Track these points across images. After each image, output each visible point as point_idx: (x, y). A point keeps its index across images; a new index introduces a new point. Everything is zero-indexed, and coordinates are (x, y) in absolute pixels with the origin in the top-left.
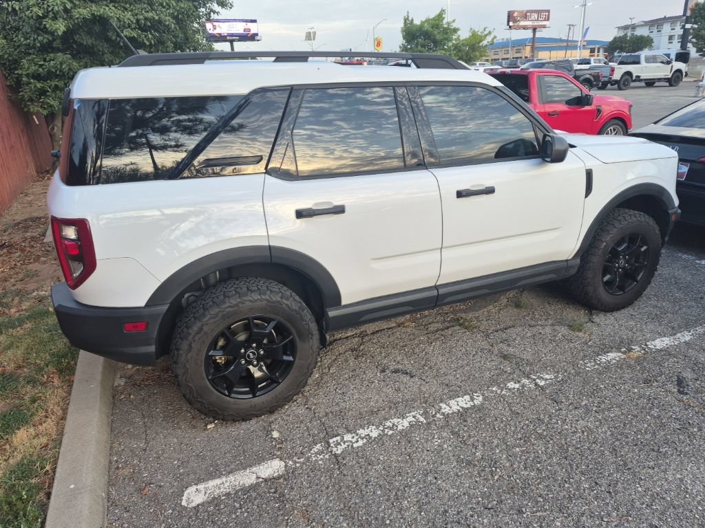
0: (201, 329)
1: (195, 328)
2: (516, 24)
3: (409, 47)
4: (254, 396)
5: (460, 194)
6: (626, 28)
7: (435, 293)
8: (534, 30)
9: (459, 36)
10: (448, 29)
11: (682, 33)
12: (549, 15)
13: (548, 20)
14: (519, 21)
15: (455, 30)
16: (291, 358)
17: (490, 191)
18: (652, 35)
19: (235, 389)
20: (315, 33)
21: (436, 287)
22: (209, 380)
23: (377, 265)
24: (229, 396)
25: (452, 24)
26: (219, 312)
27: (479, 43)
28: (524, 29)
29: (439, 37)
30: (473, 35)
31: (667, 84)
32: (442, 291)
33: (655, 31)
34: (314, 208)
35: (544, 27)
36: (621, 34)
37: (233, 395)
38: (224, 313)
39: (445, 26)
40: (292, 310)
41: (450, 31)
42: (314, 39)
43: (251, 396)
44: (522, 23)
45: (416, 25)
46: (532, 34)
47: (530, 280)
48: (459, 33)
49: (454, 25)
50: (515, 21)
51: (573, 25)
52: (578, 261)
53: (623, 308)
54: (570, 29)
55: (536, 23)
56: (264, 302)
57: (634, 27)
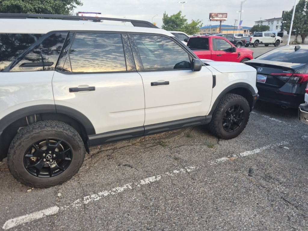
0: (20, 144)
1: (17, 143)
2: (213, 19)
3: (166, 26)
4: (51, 177)
5: (152, 84)
6: (259, 22)
7: (143, 129)
8: (221, 21)
9: (187, 23)
10: (183, 19)
11: (281, 25)
12: (227, 16)
13: (226, 17)
14: (214, 17)
15: (186, 20)
16: (70, 159)
17: (167, 83)
18: (269, 25)
19: (41, 173)
21: (144, 127)
22: (26, 168)
23: (112, 116)
24: (37, 176)
25: (184, 17)
26: (30, 136)
27: (196, 26)
28: (216, 21)
29: (178, 23)
30: (193, 22)
31: (274, 45)
32: (146, 128)
33: (271, 24)
34: (79, 87)
35: (225, 20)
36: (257, 24)
37: (39, 176)
38: (32, 136)
39: (181, 18)
40: (69, 136)
41: (183, 21)
43: (49, 176)
44: (216, 19)
45: (169, 17)
46: (220, 23)
47: (189, 124)
48: (187, 21)
49: (185, 18)
50: (213, 17)
51: (237, 20)
52: (211, 116)
53: (233, 138)
54: (235, 21)
55: (222, 19)
56: (54, 132)
57: (262, 22)
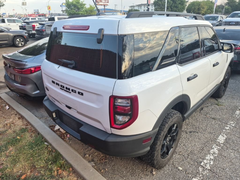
2: (99, 3)
3: (69, 10)
6: (131, 7)
8: (104, 6)
9: (86, 7)
11: (147, 9)
12: (108, 1)
13: (108, 3)
14: (99, 2)
15: (84, 5)
18: (139, 9)
20: (26, 3)
25: (83, 2)
27: (93, 10)
28: (101, 5)
29: (79, 7)
30: (91, 7)
35: (107, 5)
36: (131, 9)
39: (81, 3)
42: (26, 5)
44: (100, 3)
45: (70, 2)
46: (104, 7)
48: (86, 5)
49: (84, 3)
50: (98, 3)
51: (116, 5)
54: (115, 6)
55: (105, 4)
57: (134, 7)
